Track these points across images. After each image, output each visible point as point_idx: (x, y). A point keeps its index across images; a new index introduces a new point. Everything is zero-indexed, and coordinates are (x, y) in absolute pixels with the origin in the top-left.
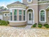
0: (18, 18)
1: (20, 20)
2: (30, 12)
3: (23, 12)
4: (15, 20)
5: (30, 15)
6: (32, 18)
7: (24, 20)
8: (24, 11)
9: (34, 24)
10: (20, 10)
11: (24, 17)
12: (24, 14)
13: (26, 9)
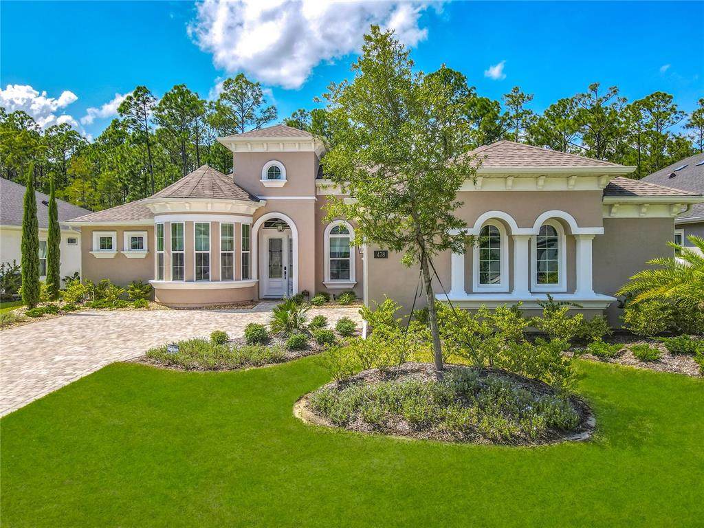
0: (216, 266)
1: (227, 275)
2: (274, 233)
3: (237, 238)
4: (202, 274)
5: (275, 246)
6: (285, 263)
7: (246, 275)
8: (246, 229)
9: (295, 292)
10: (224, 227)
11: (246, 258)
12: (246, 245)
13: (255, 217)
